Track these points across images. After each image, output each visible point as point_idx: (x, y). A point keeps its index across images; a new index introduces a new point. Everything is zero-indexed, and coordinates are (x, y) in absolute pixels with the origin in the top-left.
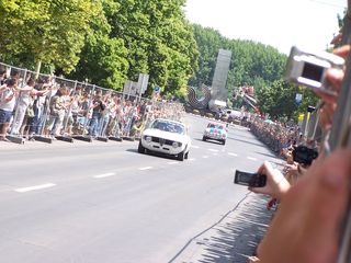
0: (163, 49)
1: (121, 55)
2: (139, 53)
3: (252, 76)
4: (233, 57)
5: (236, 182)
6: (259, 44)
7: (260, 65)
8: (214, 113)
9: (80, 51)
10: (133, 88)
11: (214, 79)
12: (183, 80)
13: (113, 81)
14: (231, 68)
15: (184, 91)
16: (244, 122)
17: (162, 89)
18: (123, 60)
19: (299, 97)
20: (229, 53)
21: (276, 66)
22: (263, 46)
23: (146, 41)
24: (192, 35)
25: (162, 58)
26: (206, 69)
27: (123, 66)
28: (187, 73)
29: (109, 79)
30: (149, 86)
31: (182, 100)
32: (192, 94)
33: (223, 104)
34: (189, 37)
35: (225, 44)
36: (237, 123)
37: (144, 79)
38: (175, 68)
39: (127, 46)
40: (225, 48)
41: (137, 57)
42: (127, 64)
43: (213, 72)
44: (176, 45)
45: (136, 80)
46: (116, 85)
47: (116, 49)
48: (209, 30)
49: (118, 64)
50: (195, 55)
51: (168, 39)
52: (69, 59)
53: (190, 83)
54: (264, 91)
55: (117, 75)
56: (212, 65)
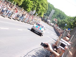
0: (40, 6)
1: (31, 5)
2: (35, 5)
3: (58, 17)
4: (55, 12)
5: (41, 45)
6: (61, 11)
7: (60, 15)
8: (47, 23)
9: (23, 2)
10: (32, 12)
11: (50, 15)
12: (43, 14)
13: (28, 10)
14: (54, 14)
15: (42, 16)
16: (53, 26)
17: (38, 14)
18: (32, 6)
19: (66, 24)
20: (54, 11)
21: (63, 17)
22: (62, 12)
23: (37, 3)
24: (48, 5)
25: (40, 8)
26: (49, 13)
27: (31, 7)
28: (44, 12)
29: (27, 9)
30: (35, 13)
31: (41, 18)
32: (44, 17)
33: (50, 21)
34: (47, 5)
35: (54, 9)
36: (52, 26)
37: (35, 11)
38: (42, 11)
39: (33, 3)
40: (54, 10)
41: (35, 6)
42: (32, 7)
43: (50, 14)
44: (44, 6)
45: (33, 11)
46: (28, 11)
47: (31, 3)
48: (51, 5)
49: (30, 6)
50: (47, 9)
51: (42, 4)
52: (20, 3)
53: (44, 15)
54: (59, 21)
55: (29, 9)
56: (50, 12)
